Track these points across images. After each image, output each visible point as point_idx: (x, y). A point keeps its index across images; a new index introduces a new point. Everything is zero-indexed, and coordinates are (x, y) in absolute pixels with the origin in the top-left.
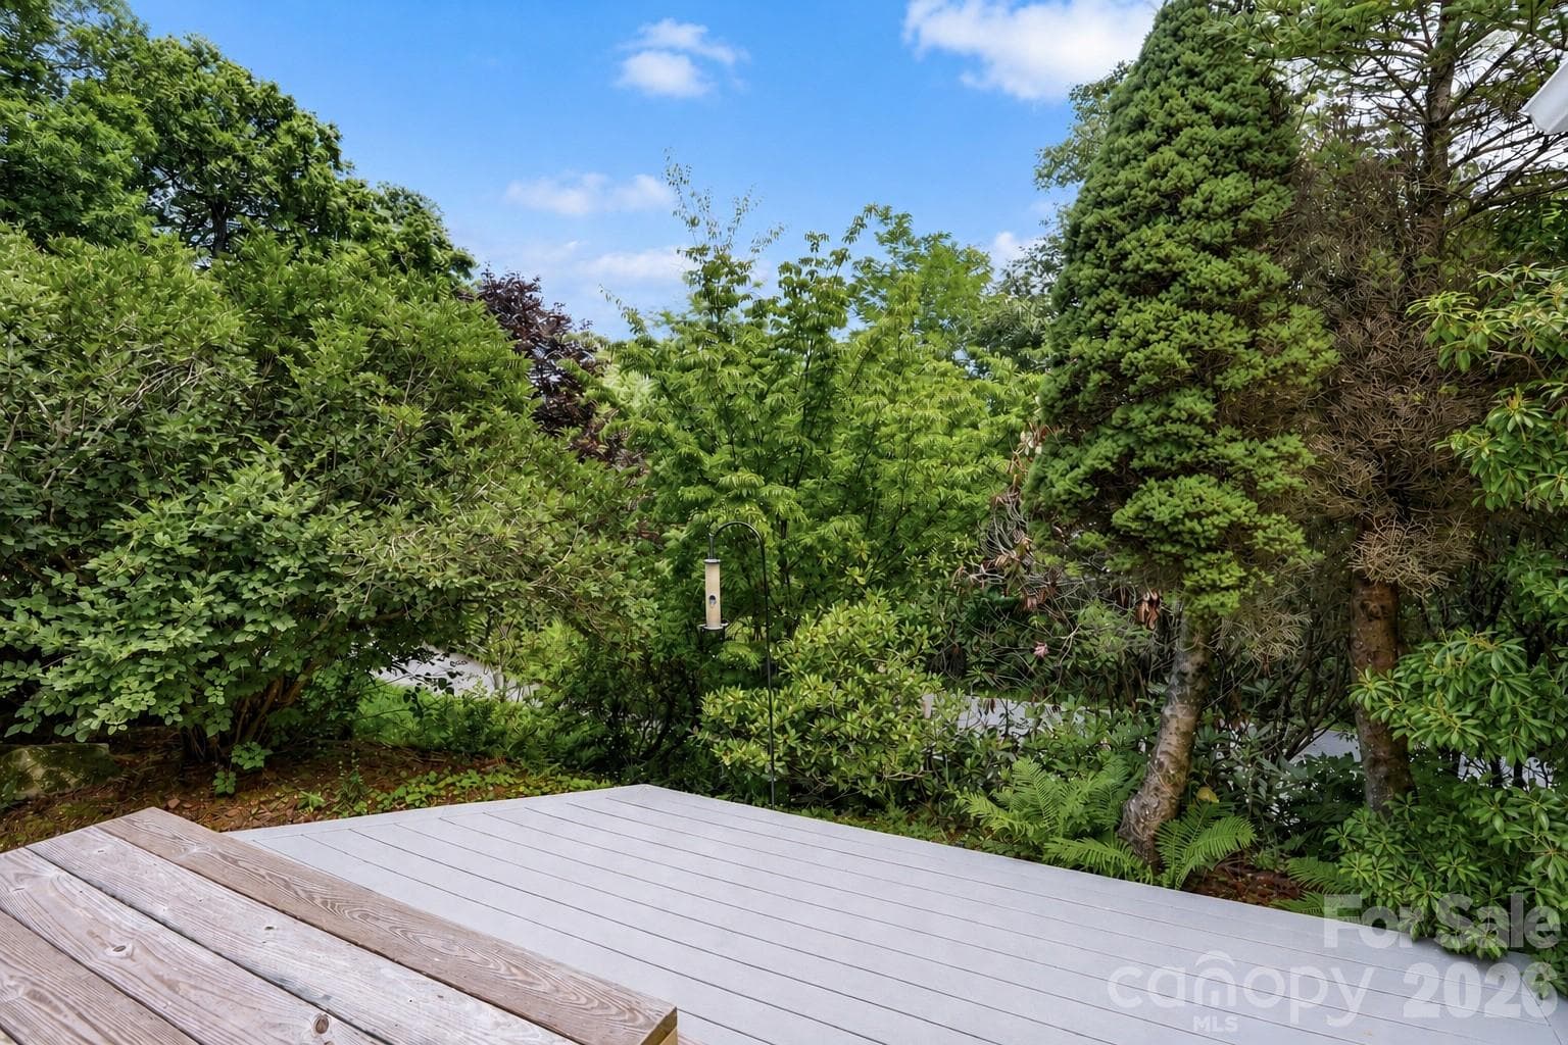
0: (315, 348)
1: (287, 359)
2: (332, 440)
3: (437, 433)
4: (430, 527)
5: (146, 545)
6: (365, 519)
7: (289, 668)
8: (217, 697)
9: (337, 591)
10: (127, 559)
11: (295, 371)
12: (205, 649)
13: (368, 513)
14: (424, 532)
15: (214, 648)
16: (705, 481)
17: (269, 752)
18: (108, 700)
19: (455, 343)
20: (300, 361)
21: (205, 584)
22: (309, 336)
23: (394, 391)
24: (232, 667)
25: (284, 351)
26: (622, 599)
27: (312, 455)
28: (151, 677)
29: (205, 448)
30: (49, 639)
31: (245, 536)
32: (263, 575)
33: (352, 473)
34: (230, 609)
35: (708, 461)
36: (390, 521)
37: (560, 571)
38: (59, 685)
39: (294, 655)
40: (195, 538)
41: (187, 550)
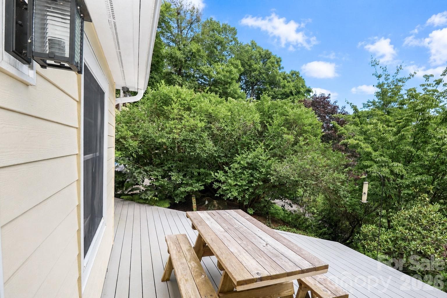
0: (273, 122)
1: (267, 124)
2: (274, 143)
3: (296, 143)
4: (292, 165)
5: (239, 163)
6: (279, 162)
7: (260, 193)
8: (247, 196)
9: (271, 177)
10: (236, 165)
11: (268, 127)
12: (246, 186)
13: (280, 160)
14: (291, 166)
15: (248, 186)
16: (372, 160)
17: (254, 211)
18: (230, 193)
19: (303, 119)
20: (270, 125)
21: (248, 172)
22: (272, 118)
23: (288, 132)
24: (250, 191)
25: (267, 122)
26: (340, 191)
27: (270, 146)
28: (237, 189)
29: (250, 143)
30: (223, 179)
31: (256, 163)
32: (258, 172)
33: (277, 151)
34: (251, 178)
35: (374, 153)
36: (284, 163)
37: (323, 180)
38: (224, 188)
39: (261, 191)
40: (247, 163)
41: (246, 165)
